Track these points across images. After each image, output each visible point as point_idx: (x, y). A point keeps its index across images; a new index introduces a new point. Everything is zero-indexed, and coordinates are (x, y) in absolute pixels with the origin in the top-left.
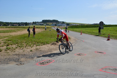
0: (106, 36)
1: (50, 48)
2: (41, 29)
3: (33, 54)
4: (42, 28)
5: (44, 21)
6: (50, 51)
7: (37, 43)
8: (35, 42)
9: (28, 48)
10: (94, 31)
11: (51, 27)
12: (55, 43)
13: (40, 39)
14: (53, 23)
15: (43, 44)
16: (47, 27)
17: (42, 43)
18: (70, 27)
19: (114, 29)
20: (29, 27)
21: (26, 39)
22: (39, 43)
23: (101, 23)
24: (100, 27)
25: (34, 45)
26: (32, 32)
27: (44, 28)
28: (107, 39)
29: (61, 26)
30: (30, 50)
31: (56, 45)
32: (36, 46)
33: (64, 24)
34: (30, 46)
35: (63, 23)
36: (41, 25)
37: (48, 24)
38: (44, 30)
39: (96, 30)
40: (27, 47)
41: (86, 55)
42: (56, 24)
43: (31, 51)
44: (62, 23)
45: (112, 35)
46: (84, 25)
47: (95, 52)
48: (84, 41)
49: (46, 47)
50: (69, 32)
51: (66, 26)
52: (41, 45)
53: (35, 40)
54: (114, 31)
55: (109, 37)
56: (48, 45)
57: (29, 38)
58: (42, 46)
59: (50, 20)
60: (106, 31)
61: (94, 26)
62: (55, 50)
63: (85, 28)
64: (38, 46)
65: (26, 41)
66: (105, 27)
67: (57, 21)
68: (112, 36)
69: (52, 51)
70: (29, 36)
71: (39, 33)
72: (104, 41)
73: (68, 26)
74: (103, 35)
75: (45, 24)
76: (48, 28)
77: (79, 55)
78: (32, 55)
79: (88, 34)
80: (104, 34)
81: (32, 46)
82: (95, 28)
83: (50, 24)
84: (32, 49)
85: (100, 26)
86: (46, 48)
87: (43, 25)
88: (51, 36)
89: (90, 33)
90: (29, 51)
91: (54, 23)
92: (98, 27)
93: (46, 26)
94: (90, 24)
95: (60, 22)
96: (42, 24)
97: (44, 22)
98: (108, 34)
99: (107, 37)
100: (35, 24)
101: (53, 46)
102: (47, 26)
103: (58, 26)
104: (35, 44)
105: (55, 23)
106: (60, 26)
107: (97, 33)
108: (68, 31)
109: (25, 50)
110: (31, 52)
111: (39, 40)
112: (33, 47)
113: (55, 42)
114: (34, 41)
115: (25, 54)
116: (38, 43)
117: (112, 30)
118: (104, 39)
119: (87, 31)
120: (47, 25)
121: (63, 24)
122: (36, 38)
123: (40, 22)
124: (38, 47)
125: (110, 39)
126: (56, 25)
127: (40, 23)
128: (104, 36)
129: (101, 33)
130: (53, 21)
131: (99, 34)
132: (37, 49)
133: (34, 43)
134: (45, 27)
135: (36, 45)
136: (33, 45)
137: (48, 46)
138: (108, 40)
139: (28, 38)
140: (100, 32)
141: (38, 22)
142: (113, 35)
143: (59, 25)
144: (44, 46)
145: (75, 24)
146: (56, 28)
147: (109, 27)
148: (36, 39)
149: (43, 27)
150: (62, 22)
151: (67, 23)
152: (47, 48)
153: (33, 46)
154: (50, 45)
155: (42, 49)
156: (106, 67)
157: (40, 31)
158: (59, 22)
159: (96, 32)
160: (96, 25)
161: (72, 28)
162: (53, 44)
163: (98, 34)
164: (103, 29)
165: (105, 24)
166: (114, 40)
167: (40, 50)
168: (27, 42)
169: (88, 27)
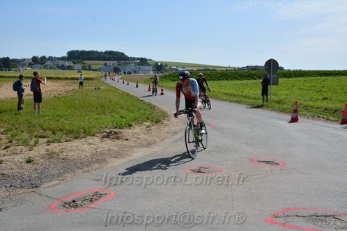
0: (285, 106)
1: (99, 150)
2: (64, 82)
3: (38, 173)
4: (66, 79)
5: (75, 56)
6: (98, 161)
7: (49, 133)
8: (44, 130)
9: (18, 151)
10: (247, 92)
11: (102, 77)
12: (116, 133)
13: (62, 120)
14: (108, 62)
15: (71, 136)
16: (87, 76)
17: (71, 132)
18: (166, 77)
19: (313, 84)
20: (21, 77)
21: (6, 117)
22: (59, 134)
23: (272, 64)
24: (266, 76)
25: (41, 140)
26: (29, 95)
27: (77, 79)
28: (290, 118)
29: (135, 72)
30: (26, 157)
31: (118, 138)
32: (49, 143)
33: (147, 68)
34: (25, 143)
35: (143, 61)
36: (63, 68)
37: (89, 67)
38: (76, 87)
39: (255, 88)
40: (12, 148)
41: (221, 171)
42: (119, 67)
43: (29, 161)
44: (138, 64)
45: (306, 103)
46: (214, 70)
47: (252, 160)
48: (213, 126)
49: (85, 147)
50: (162, 94)
51: (152, 72)
52: (67, 138)
53: (45, 121)
54: (311, 92)
55: (295, 111)
56: (91, 141)
57: (20, 114)
58: (69, 144)
59: (97, 52)
60: (286, 92)
61: (247, 73)
62: (118, 155)
63: (216, 83)
64: (54, 142)
65: (10, 127)
66: (283, 77)
67: (123, 54)
68: (306, 107)
69: (104, 160)
70: (20, 108)
71: (59, 98)
72: (281, 123)
73: (159, 75)
74: (277, 106)
75: (79, 66)
76: (91, 81)
77: (199, 171)
78: (34, 175)
79: (226, 100)
80: (278, 102)
81: (32, 143)
82: (252, 81)
83: (98, 67)
84: (32, 154)
85: (268, 76)
86: (83, 150)
87: (69, 68)
88: (103, 109)
89: (235, 99)
90: (22, 160)
91: (112, 62)
92: (260, 78)
93: (83, 72)
94: (235, 68)
95: (133, 59)
96: (67, 64)
97: (75, 58)
98: (293, 100)
99: (290, 112)
100: (40, 65)
101: (110, 141)
102: (86, 74)
103: (125, 73)
104: (43, 137)
105: (114, 62)
106: (132, 74)
107: (256, 96)
108: (159, 91)
109: (4, 158)
110: (30, 165)
111: (58, 121)
112: (36, 148)
113: (116, 130)
114: (41, 126)
115: (5, 172)
116: (54, 133)
117: (305, 88)
118: (279, 119)
119: (223, 91)
120: (84, 68)
121: (142, 65)
122: (45, 116)
123: (59, 59)
124: (56, 147)
125: (299, 118)
126: (116, 70)
127: (61, 63)
128: (279, 107)
129: (271, 97)
130: (108, 56)
131: (264, 101)
132: (51, 155)
133: (41, 132)
134: (78, 76)
135: (45, 140)
136: (36, 139)
137: (90, 144)
138: (294, 120)
139: (16, 114)
140: (267, 95)
141: (51, 59)
142: (310, 103)
143: (128, 69)
144: (75, 143)
145: (184, 65)
146: (116, 80)
147: (295, 79)
148: (47, 118)
149: (70, 76)
150: (138, 59)
151: (157, 63)
152: (87, 149)
153: (36, 143)
154: (96, 139)
155: (70, 154)
156: (287, 210)
157: (61, 89)
158: (127, 58)
159: (253, 96)
160: (253, 72)
161: (173, 81)
162: (108, 137)
163: (260, 102)
164: (276, 83)
165: (283, 68)
166: (310, 121)
167: (61, 156)
168: (12, 130)
169: (227, 79)
